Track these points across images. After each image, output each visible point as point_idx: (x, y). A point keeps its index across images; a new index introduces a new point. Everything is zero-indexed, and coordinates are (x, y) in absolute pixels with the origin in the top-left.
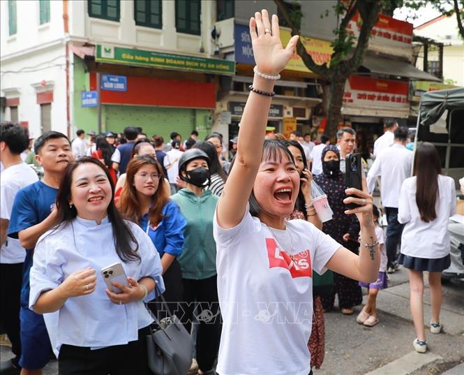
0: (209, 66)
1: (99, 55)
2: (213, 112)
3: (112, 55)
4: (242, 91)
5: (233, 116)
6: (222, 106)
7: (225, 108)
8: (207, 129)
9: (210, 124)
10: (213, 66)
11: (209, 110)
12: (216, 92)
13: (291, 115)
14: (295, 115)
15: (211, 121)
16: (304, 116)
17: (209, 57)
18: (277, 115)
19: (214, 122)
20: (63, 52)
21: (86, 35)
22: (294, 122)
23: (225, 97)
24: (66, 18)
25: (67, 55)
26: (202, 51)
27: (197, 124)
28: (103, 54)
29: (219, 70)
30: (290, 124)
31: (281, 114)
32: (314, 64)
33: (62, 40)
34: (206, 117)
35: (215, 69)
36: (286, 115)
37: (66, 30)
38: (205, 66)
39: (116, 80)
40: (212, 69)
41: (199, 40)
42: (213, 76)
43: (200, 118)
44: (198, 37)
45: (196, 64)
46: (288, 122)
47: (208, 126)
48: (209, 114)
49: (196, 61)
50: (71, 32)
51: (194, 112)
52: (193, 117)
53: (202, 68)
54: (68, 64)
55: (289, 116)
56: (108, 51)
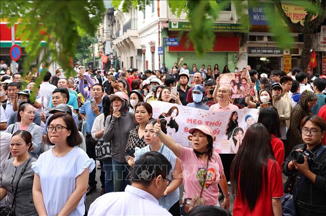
0: (232, 28)
1: (170, 27)
2: (238, 53)
3: (177, 27)
4: (255, 40)
5: (249, 55)
6: (243, 50)
7: (246, 51)
8: (235, 63)
9: (236, 60)
10: (235, 28)
11: (236, 53)
12: (240, 42)
13: (289, 54)
14: (291, 53)
15: (236, 59)
16: (298, 53)
17: (235, 23)
18: (279, 54)
19: (238, 59)
20: (157, 27)
21: (167, 17)
22: (290, 57)
23: (245, 45)
24: (158, 9)
25: (159, 28)
26: (232, 19)
27: (229, 60)
28: (173, 27)
29: (238, 29)
30: (288, 59)
31: (282, 53)
32: (292, 23)
33: (157, 20)
34: (234, 56)
35: (236, 29)
36: (285, 54)
37: (159, 15)
38: (230, 28)
39: (173, 40)
40: (234, 29)
41: (230, 13)
42: (238, 33)
43: (230, 57)
44: (230, 12)
45: (225, 27)
46: (286, 57)
47: (235, 61)
48: (235, 55)
49: (224, 26)
50: (161, 17)
51: (227, 54)
52: (226, 56)
53: (228, 29)
54: (159, 32)
55: (287, 54)
56: (175, 25)
